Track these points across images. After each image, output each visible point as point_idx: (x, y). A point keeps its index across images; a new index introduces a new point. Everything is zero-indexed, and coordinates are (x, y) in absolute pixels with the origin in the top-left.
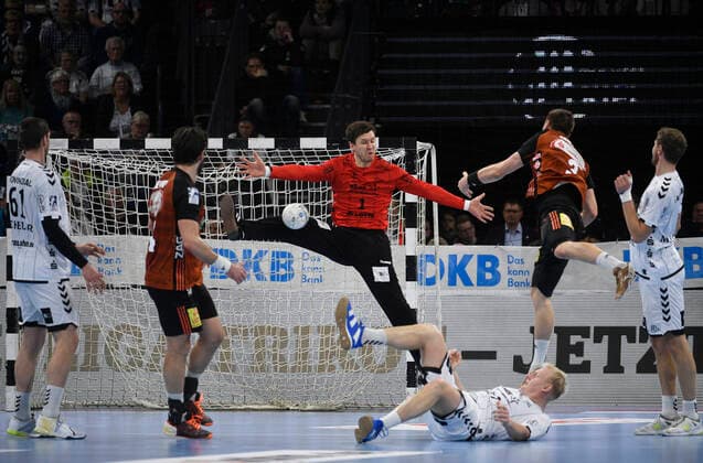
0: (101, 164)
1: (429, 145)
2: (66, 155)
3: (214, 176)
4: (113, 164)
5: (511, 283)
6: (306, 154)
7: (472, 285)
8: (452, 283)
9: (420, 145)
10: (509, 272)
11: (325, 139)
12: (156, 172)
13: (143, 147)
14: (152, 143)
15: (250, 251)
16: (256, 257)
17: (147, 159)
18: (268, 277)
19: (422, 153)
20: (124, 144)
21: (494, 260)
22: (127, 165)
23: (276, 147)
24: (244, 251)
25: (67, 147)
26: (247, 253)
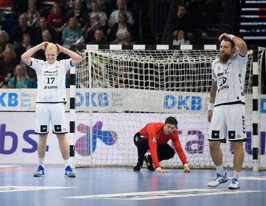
0: (113, 57)
1: (264, 48)
2: (97, 53)
4: (118, 57)
6: (207, 52)
9: (260, 49)
11: (216, 45)
12: (137, 60)
13: (132, 49)
14: (136, 47)
17: (133, 54)
19: (261, 52)
20: (123, 48)
22: (124, 57)
23: (193, 49)
24: (179, 96)
25: (98, 48)
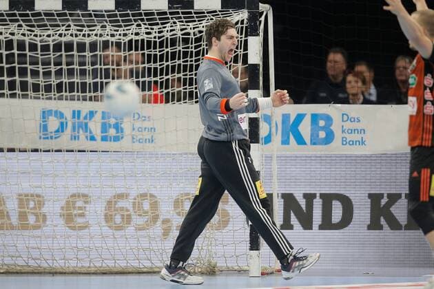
3: (49, 36)
5: (344, 142)
7: (305, 144)
8: (285, 142)
10: (343, 131)
15: (79, 112)
16: (85, 118)
18: (99, 138)
21: (328, 119)
26: (76, 114)
